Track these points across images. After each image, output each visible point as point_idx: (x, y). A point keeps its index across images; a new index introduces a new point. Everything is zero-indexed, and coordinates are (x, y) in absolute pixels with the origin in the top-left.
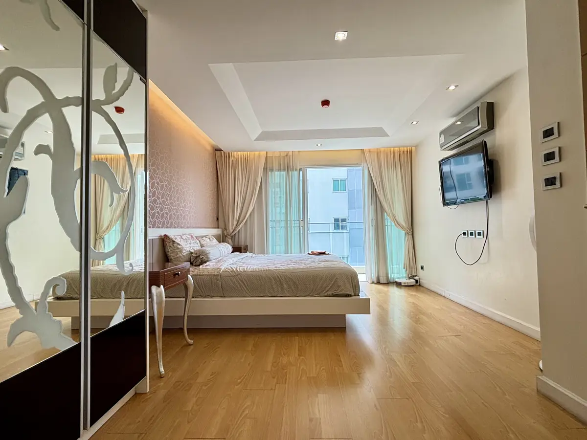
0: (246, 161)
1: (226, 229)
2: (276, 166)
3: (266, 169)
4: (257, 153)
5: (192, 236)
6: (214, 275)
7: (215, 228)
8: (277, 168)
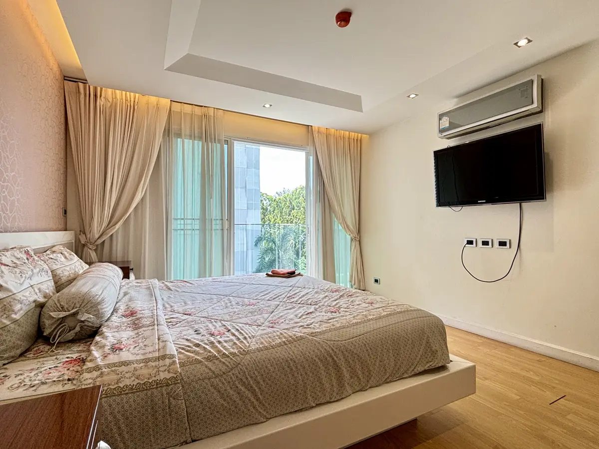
0: (132, 109)
1: (84, 233)
2: (186, 129)
3: (167, 132)
4: (153, 99)
5: (27, 253)
6: (159, 384)
7: (60, 230)
8: (188, 132)
